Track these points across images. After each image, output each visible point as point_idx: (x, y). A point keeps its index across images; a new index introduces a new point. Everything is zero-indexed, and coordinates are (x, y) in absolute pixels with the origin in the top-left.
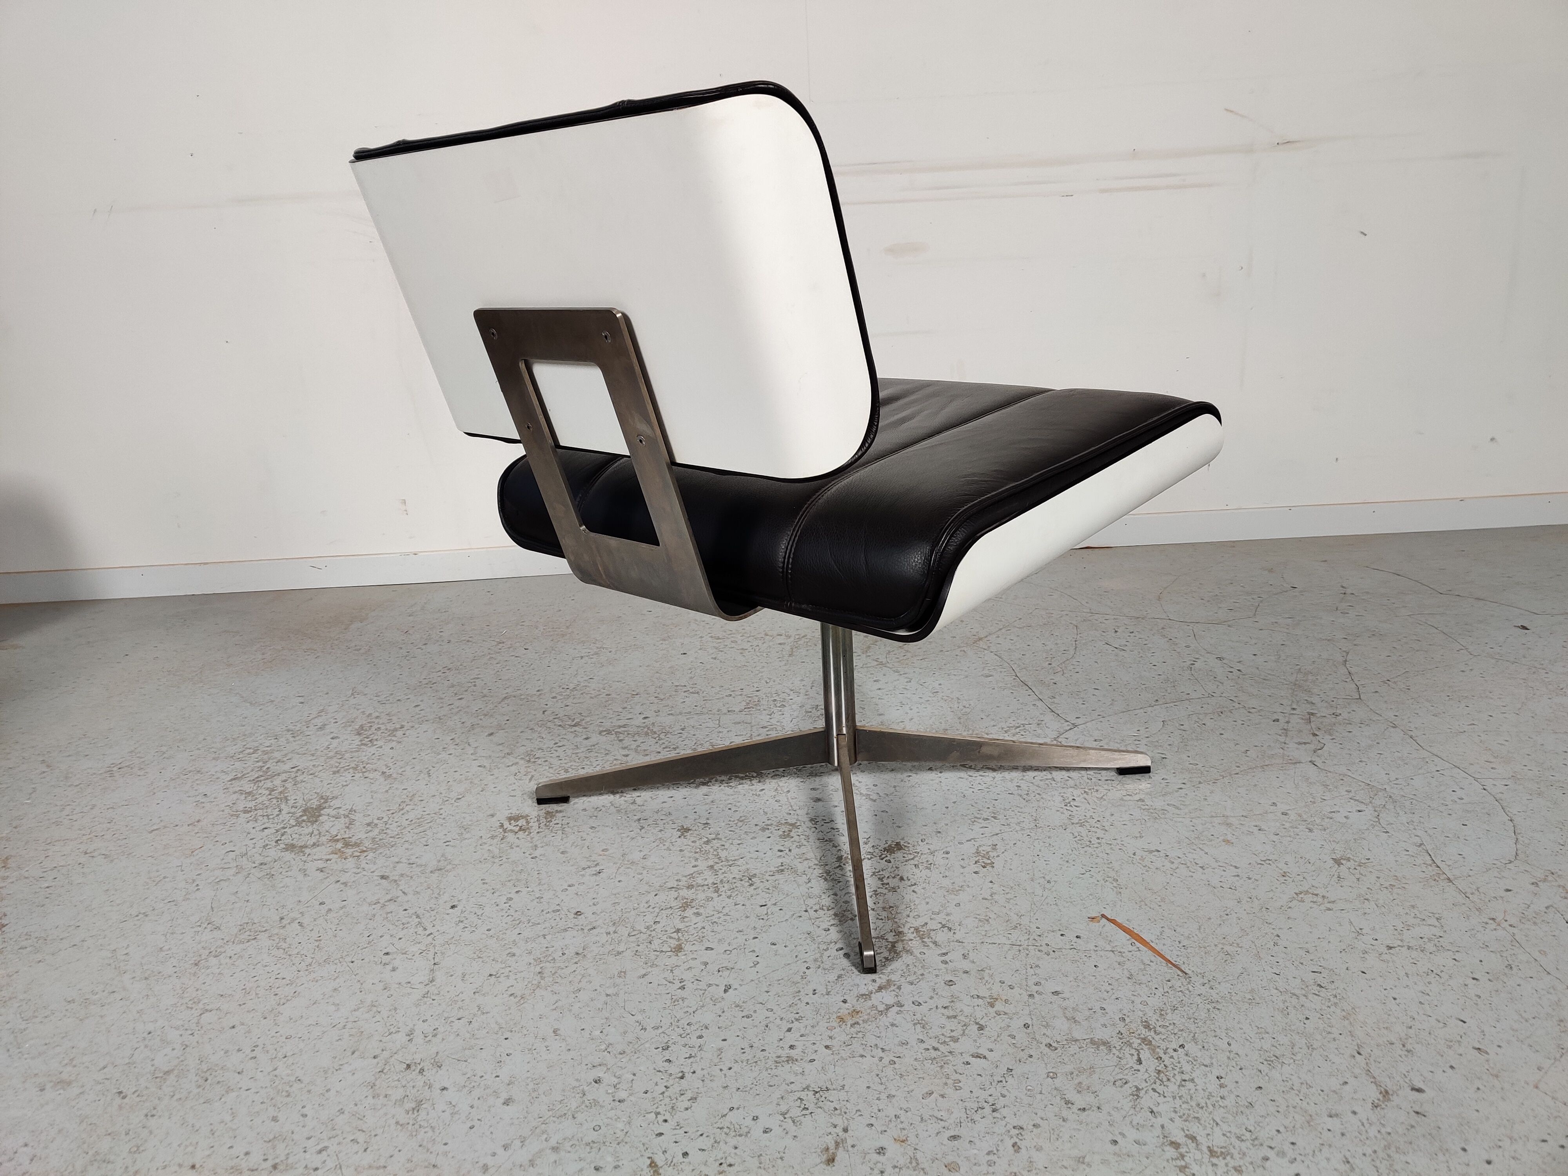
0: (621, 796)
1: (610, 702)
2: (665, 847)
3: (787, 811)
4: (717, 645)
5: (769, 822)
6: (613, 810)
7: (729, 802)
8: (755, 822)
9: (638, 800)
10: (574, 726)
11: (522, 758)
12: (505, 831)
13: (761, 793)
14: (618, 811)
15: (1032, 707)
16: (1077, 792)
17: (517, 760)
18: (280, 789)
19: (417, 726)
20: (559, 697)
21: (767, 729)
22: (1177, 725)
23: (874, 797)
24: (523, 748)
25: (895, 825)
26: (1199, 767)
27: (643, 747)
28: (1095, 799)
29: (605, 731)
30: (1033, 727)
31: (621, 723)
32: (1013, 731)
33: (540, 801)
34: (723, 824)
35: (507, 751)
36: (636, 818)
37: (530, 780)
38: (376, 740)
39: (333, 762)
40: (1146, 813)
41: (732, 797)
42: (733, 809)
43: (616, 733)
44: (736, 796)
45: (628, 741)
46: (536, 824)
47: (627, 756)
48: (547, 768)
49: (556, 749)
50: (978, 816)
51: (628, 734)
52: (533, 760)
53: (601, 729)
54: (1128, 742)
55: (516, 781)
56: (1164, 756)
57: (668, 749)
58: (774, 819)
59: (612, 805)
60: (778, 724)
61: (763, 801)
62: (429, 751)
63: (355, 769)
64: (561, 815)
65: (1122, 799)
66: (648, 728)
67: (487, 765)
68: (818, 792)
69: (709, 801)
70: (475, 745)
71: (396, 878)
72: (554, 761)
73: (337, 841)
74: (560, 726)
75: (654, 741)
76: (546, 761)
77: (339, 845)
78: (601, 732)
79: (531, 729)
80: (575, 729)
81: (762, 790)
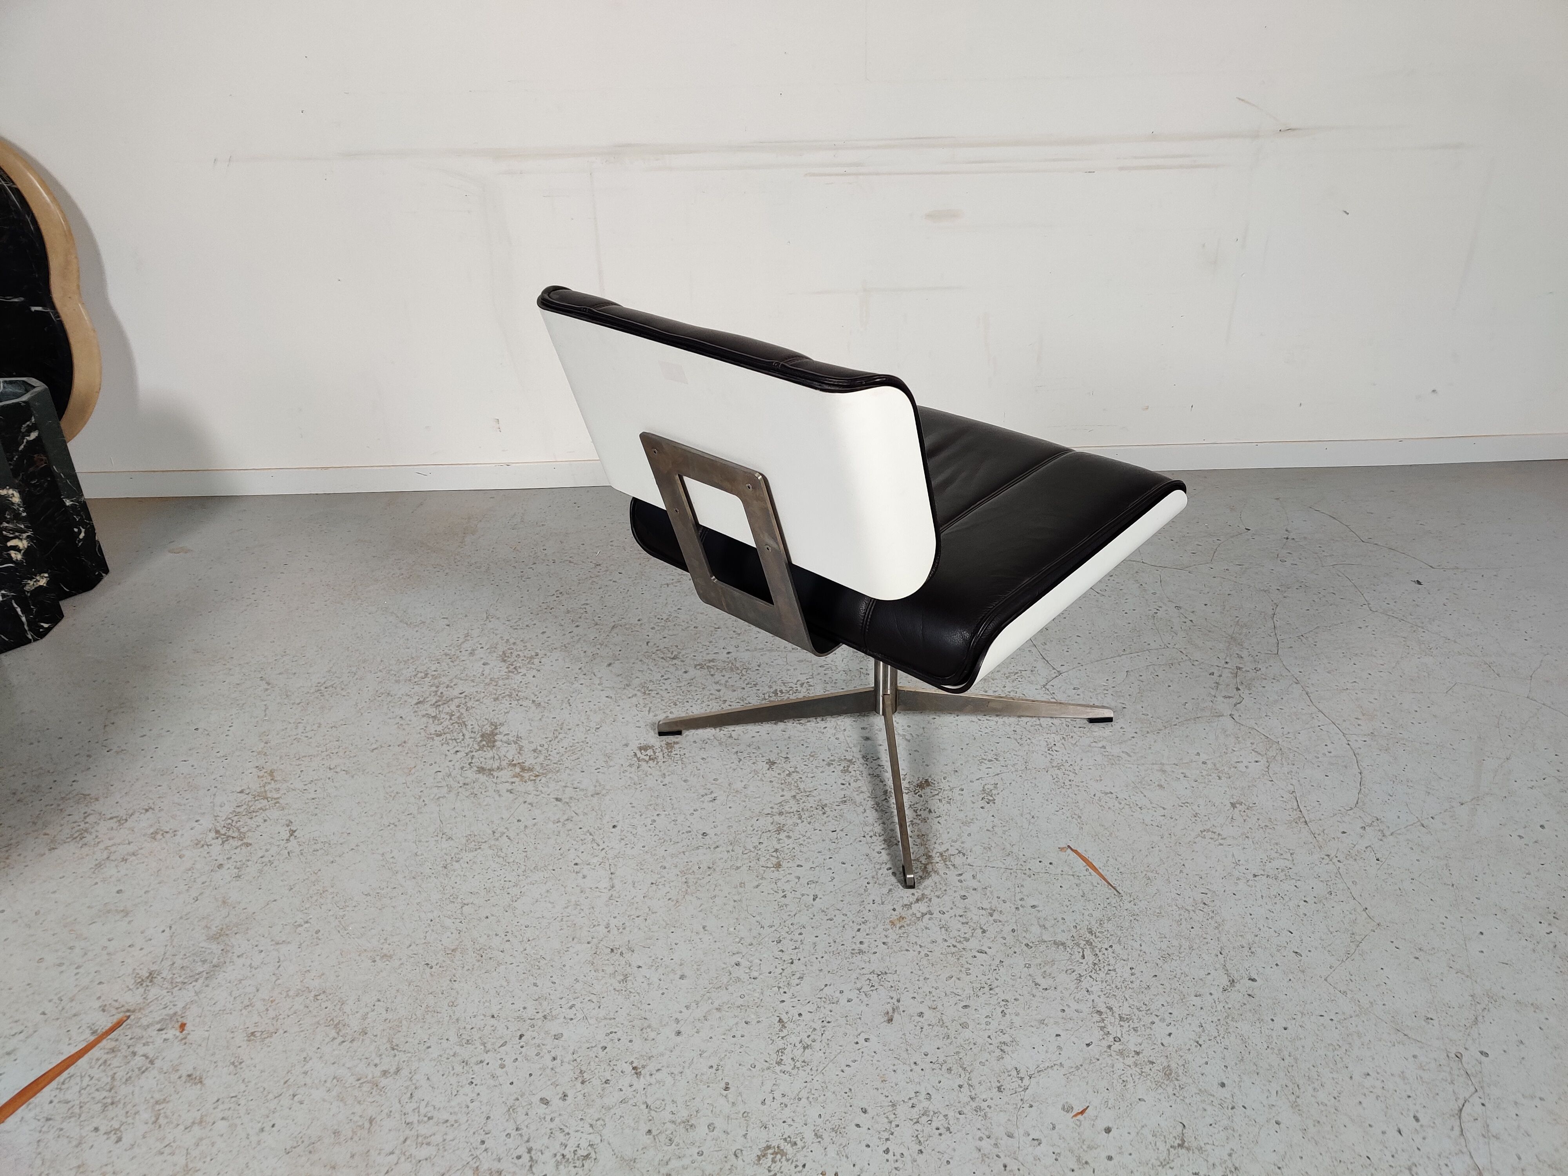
0: (721, 730)
1: (698, 635)
2: (759, 778)
3: (845, 748)
5: (832, 758)
6: (716, 743)
7: (801, 738)
8: (821, 757)
9: (734, 734)
10: (673, 658)
11: (639, 690)
12: (639, 760)
13: (824, 731)
14: (720, 744)
15: (1028, 653)
16: (1057, 738)
17: (636, 692)
18: (458, 714)
19: (548, 654)
20: (657, 628)
21: (824, 669)
22: (1138, 676)
23: (909, 737)
24: (637, 679)
25: (924, 764)
26: (1149, 717)
27: (731, 683)
28: (1070, 744)
29: (699, 665)
30: (1028, 672)
31: (710, 657)
32: (1013, 677)
33: (661, 734)
34: (799, 758)
35: (626, 682)
36: (735, 750)
37: (649, 711)
38: (520, 667)
39: (491, 688)
40: (1106, 759)
41: (803, 734)
42: (805, 745)
43: (708, 667)
44: (806, 733)
45: (718, 677)
46: (661, 754)
47: (719, 691)
48: (660, 700)
49: (664, 681)
50: (985, 757)
51: (718, 669)
52: (647, 692)
53: (695, 663)
54: (1099, 691)
55: (637, 713)
56: (1124, 706)
57: (750, 686)
58: (836, 755)
59: (715, 738)
60: (833, 663)
61: (827, 739)
62: (564, 681)
63: (510, 696)
64: (676, 746)
65: (1090, 746)
66: (732, 663)
67: (613, 696)
68: (867, 731)
69: (786, 736)
70: (599, 675)
71: (567, 800)
72: (664, 693)
73: (515, 765)
74: (662, 658)
75: (739, 677)
76: (657, 694)
77: (518, 770)
78: (696, 666)
79: (641, 661)
80: (675, 661)
81: (825, 728)
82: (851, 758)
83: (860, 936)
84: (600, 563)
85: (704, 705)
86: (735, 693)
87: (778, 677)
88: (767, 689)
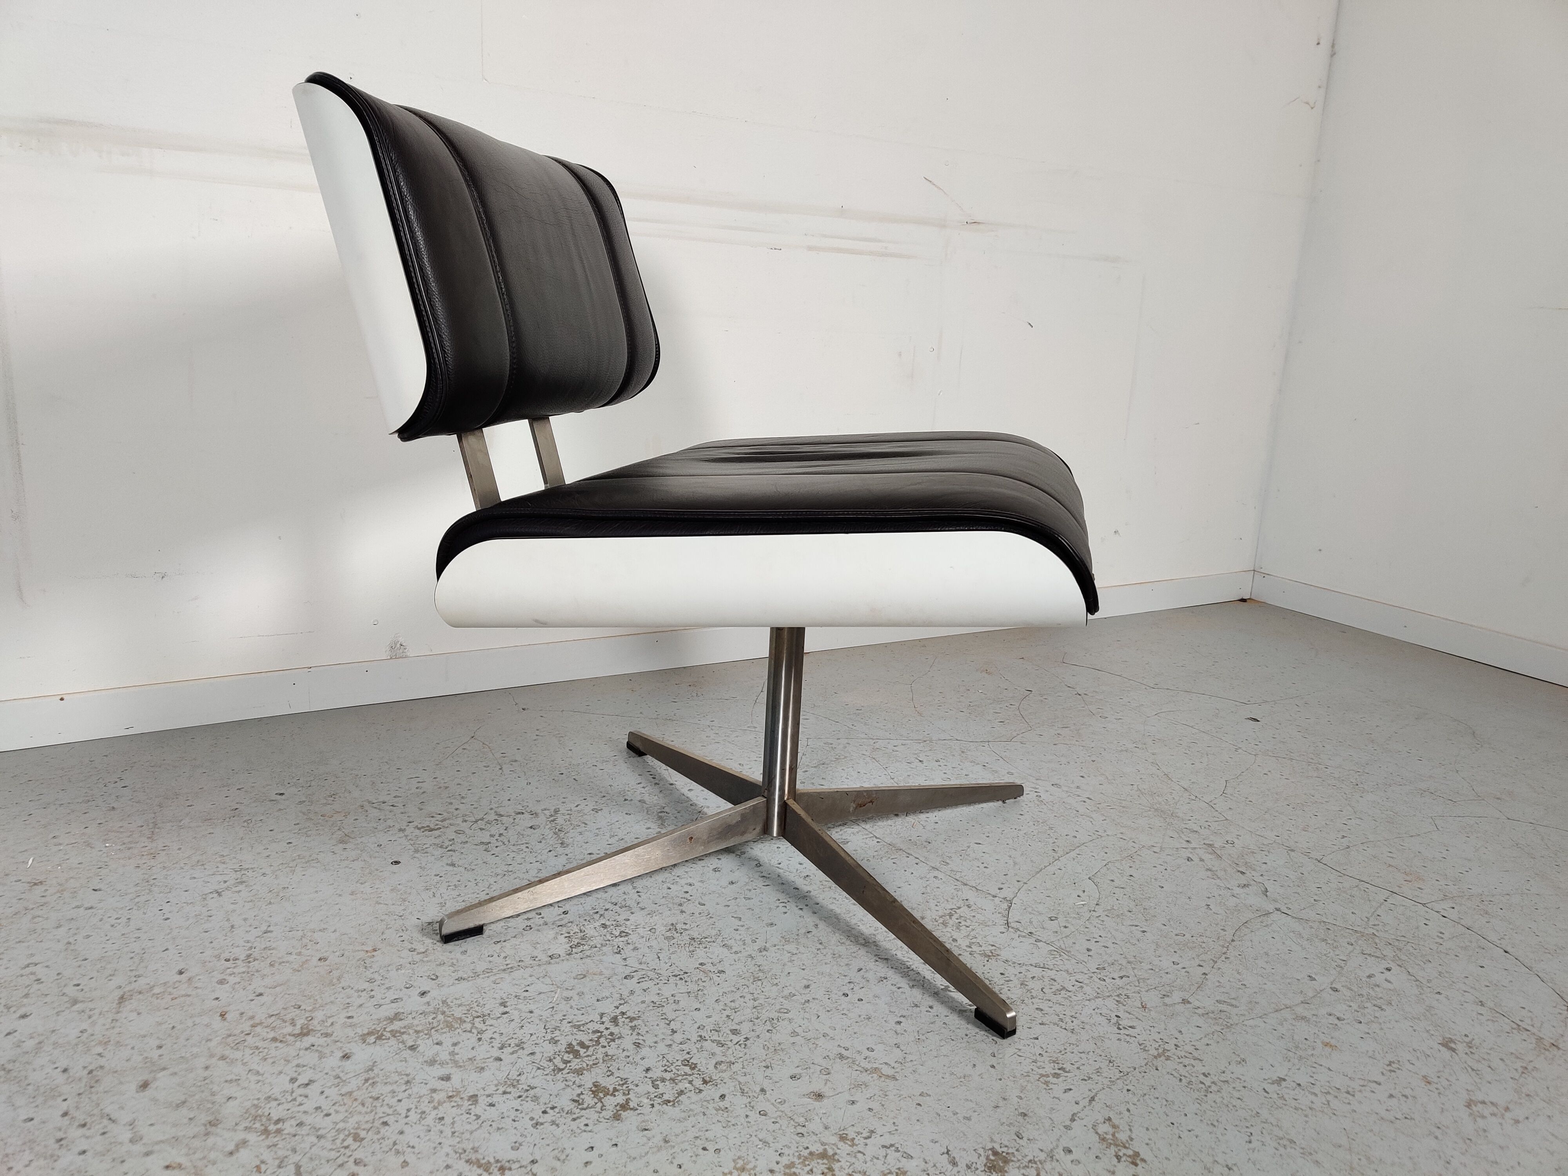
1: (336, 974)
4: (437, 841)
11: (246, 1128)
17: (241, 1135)
20: (232, 980)
21: (635, 980)
24: (231, 1103)
27: (464, 1054)
29: (370, 1034)
31: (388, 1010)
42: (711, 1147)
43: (394, 1033)
45: (427, 1048)
47: (447, 1078)
48: (314, 1139)
49: (302, 1091)
51: (417, 1032)
53: (359, 1031)
57: (510, 1050)
60: (643, 966)
62: (27, 1156)
66: (443, 1013)
69: (658, 1140)
70: (124, 1117)
72: (317, 1120)
74: (274, 1039)
75: (473, 1039)
76: (300, 1124)
78: (364, 1038)
79: (223, 1058)
80: (308, 1041)
81: (723, 1097)
82: (821, 1149)
84: (41, 878)
85: (429, 1120)
86: (486, 1074)
87: (559, 1016)
88: (549, 1048)
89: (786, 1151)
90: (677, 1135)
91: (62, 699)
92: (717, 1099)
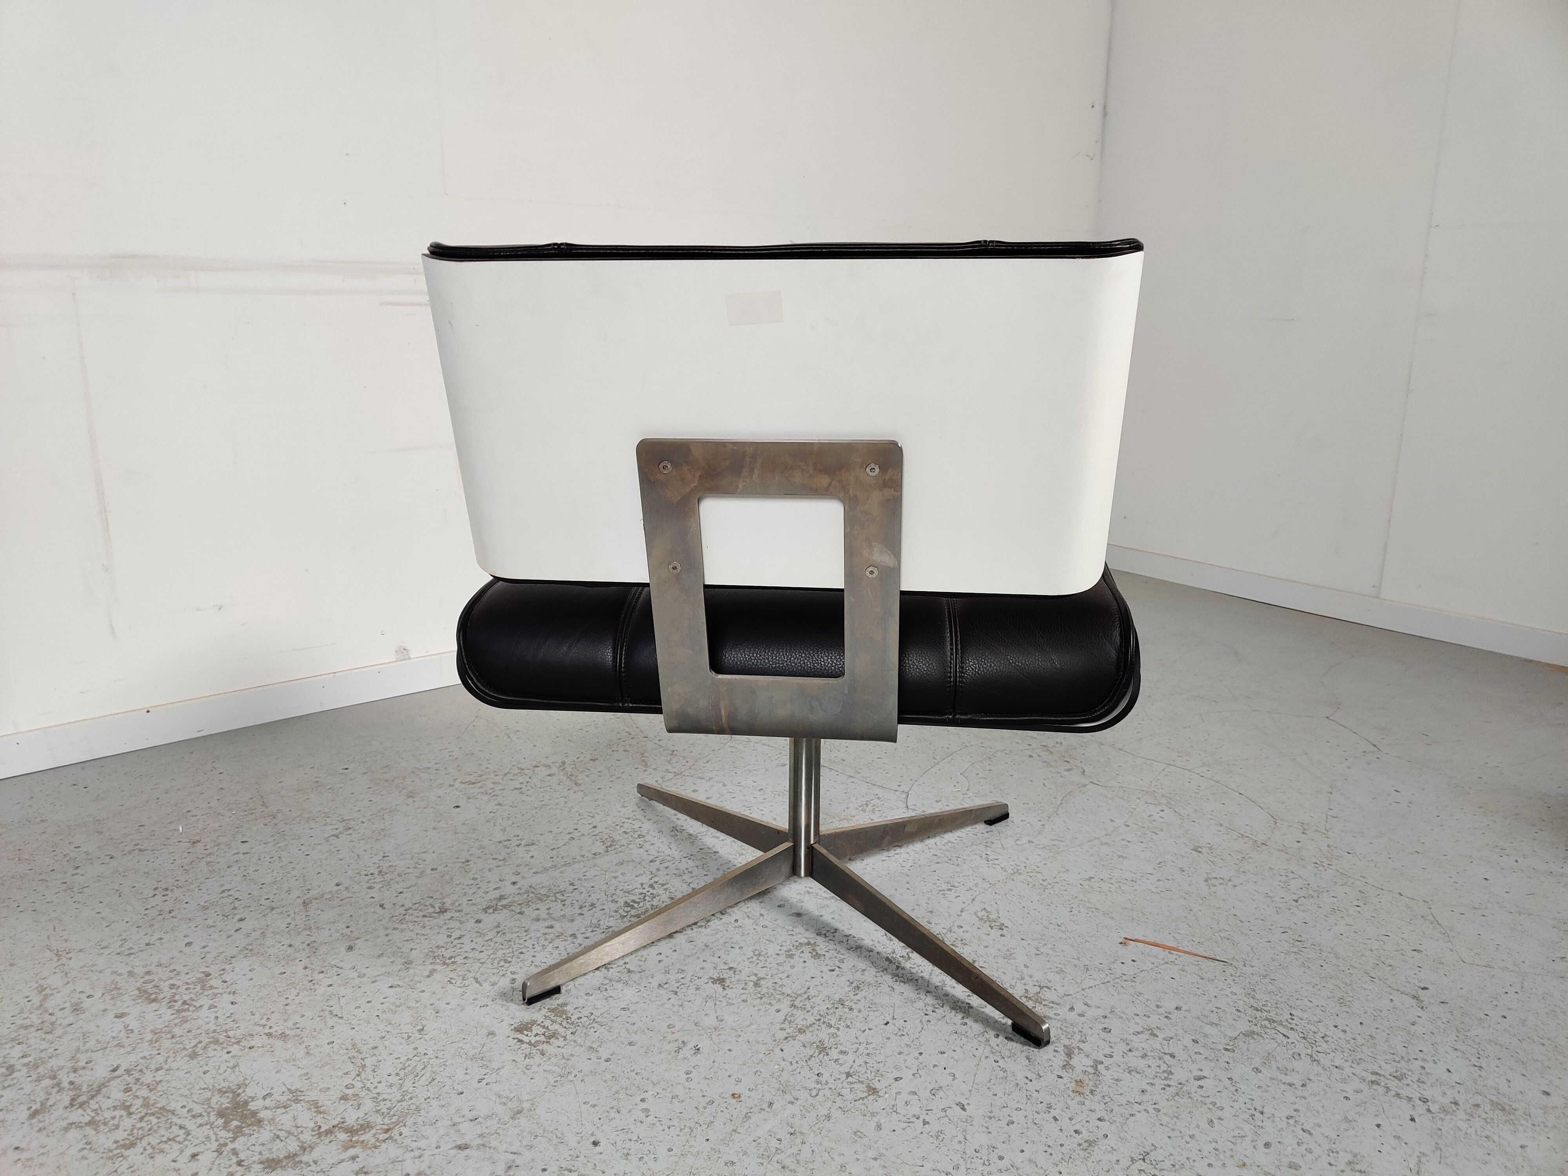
1: (447, 877)
2: (724, 1004)
3: (787, 934)
4: (481, 790)
5: (784, 948)
7: (722, 941)
8: (771, 952)
10: (440, 913)
11: (432, 964)
12: (532, 1045)
17: (431, 967)
18: (139, 1102)
19: (227, 967)
20: (376, 886)
22: (975, 775)
24: (414, 952)
28: (999, 850)
29: (488, 908)
31: (494, 894)
32: (866, 810)
33: (528, 1002)
34: (747, 963)
35: (401, 961)
38: (192, 1000)
39: (167, 1045)
40: (1047, 851)
41: (719, 937)
42: (735, 946)
43: (504, 906)
44: (720, 933)
45: (530, 912)
46: (557, 1025)
47: (551, 927)
48: (478, 964)
49: (459, 941)
50: (940, 889)
51: (520, 904)
52: (448, 962)
53: (480, 907)
55: (462, 990)
57: (587, 908)
59: (612, 980)
61: (752, 931)
62: (294, 991)
63: (216, 1042)
64: (570, 1009)
66: (533, 893)
67: (400, 983)
68: (787, 908)
69: (701, 945)
70: (347, 966)
71: (479, 1141)
72: (476, 955)
73: (329, 1132)
74: (424, 916)
75: (560, 905)
76: (466, 958)
77: (343, 1136)
78: (485, 911)
79: (394, 929)
80: (448, 915)
81: (736, 921)
82: (806, 941)
83: (1064, 1122)
84: (197, 838)
85: (549, 949)
87: (613, 888)
88: (614, 906)
89: (784, 944)
90: (713, 943)
91: (148, 712)
92: (733, 922)
